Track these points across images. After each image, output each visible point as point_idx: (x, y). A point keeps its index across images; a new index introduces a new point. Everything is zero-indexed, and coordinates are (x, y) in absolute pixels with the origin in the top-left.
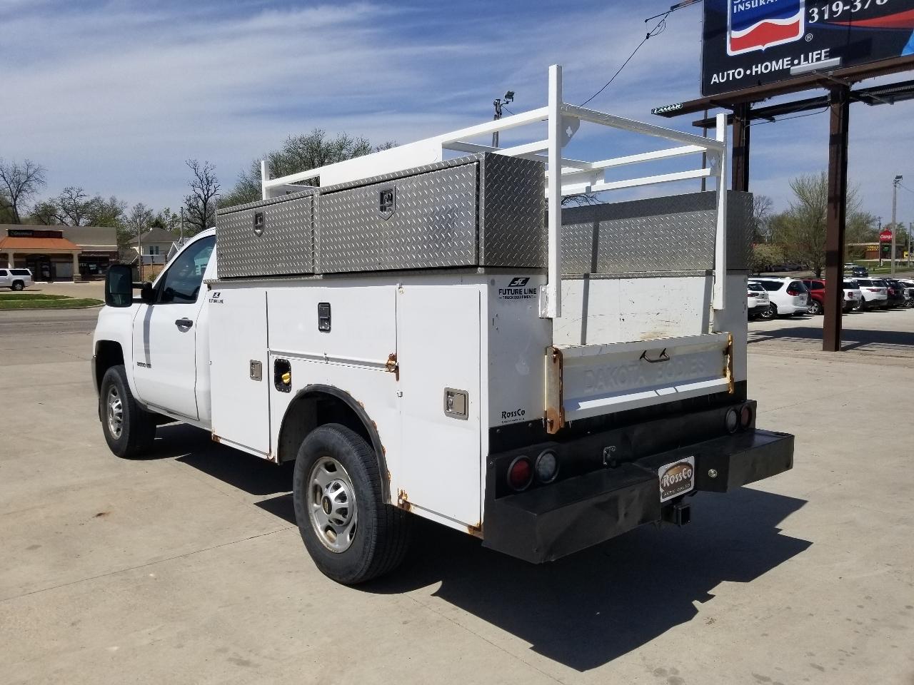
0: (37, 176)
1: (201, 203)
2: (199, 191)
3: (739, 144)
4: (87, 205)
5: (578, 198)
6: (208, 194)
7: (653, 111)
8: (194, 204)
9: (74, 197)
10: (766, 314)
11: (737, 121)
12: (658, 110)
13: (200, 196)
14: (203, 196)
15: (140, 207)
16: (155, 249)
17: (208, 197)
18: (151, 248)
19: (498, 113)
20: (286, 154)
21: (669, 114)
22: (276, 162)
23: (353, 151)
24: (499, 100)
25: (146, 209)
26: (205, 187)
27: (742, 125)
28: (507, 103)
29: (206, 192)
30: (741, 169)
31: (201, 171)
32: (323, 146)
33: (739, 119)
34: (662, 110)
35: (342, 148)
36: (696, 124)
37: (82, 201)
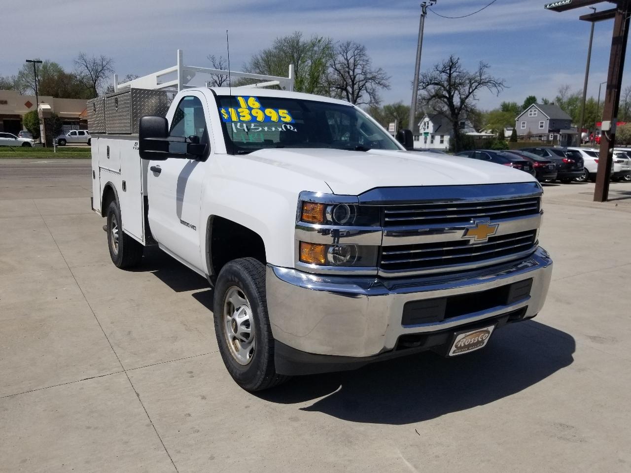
0: (109, 67)
2: (216, 78)
3: (620, 34)
5: (489, 84)
6: (221, 80)
7: (546, 6)
10: (629, 177)
11: (620, 13)
12: (550, 5)
13: (216, 82)
14: (218, 82)
17: (222, 82)
19: (424, 13)
20: (274, 51)
21: (559, 9)
22: (267, 57)
24: (425, 3)
26: (220, 75)
27: (623, 18)
28: (432, 4)
29: (220, 79)
30: (618, 56)
31: (217, 63)
32: (300, 44)
33: (621, 11)
34: (553, 5)
35: (314, 45)
36: (583, 18)
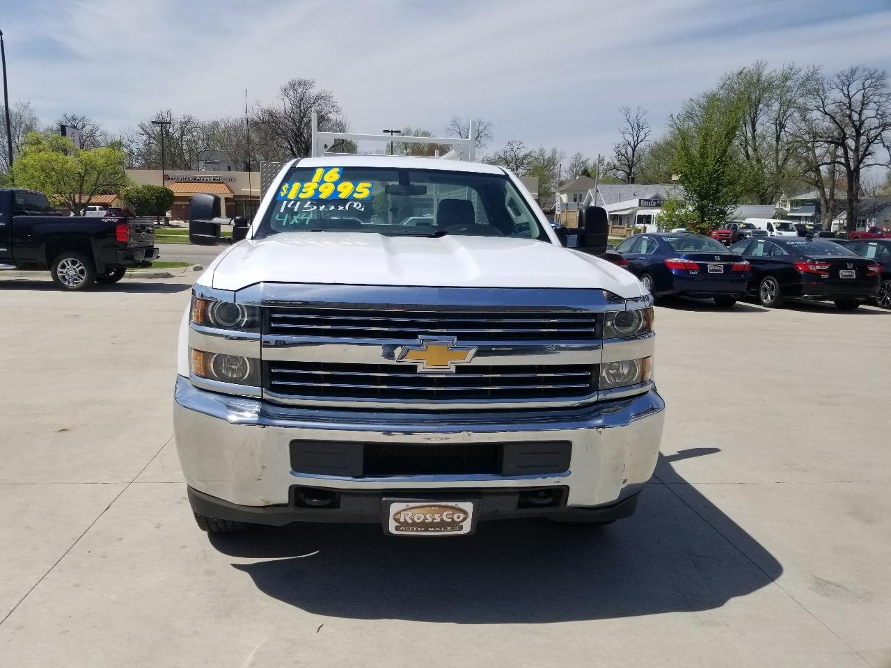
0: (486, 133)
1: (630, 150)
2: (630, 138)
4: (525, 157)
6: (638, 140)
8: (623, 151)
9: (514, 150)
13: (629, 144)
14: (632, 145)
15: (579, 156)
16: (578, 197)
17: (638, 143)
18: (575, 195)
23: (800, 81)
25: (583, 159)
26: (635, 134)
29: (636, 139)
31: (633, 117)
35: (786, 78)
37: (521, 154)
